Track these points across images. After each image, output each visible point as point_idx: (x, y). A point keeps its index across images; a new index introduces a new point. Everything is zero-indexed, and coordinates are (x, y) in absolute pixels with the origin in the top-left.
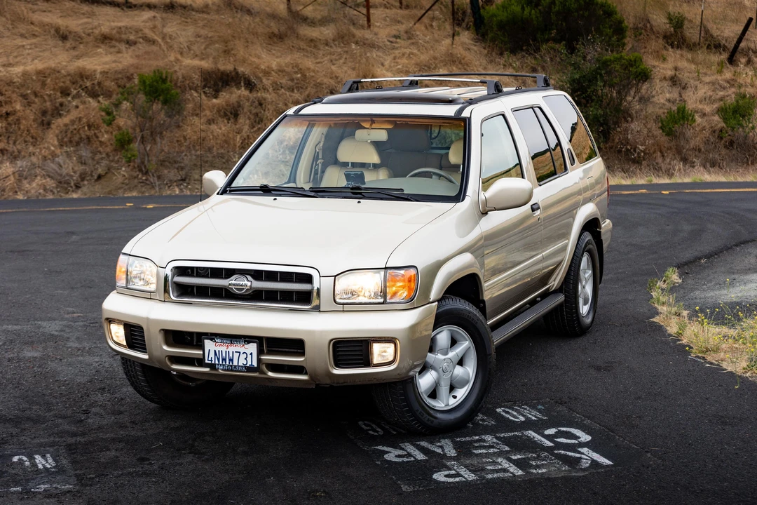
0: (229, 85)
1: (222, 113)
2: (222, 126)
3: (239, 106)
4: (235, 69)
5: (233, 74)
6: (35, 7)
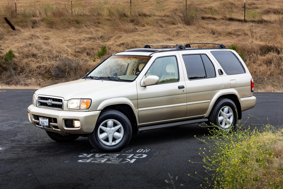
0: (270, 52)
6: (209, 22)
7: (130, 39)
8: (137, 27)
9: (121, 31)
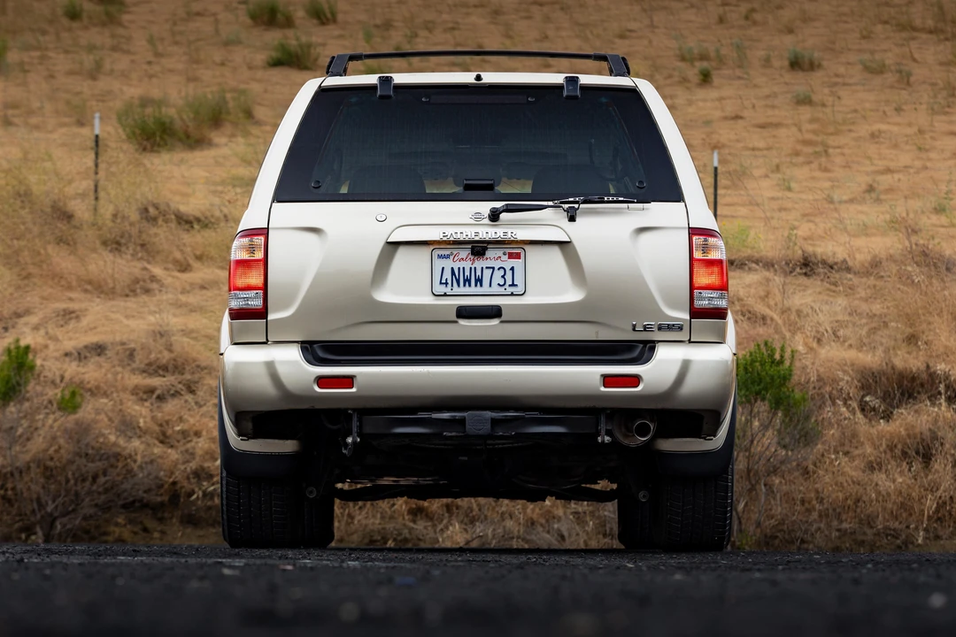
0: (915, 398)
1: (898, 452)
2: (896, 476)
3: (935, 437)
4: (928, 367)
5: (924, 376)
7: (133, 323)
8: (157, 271)
9: (70, 288)
